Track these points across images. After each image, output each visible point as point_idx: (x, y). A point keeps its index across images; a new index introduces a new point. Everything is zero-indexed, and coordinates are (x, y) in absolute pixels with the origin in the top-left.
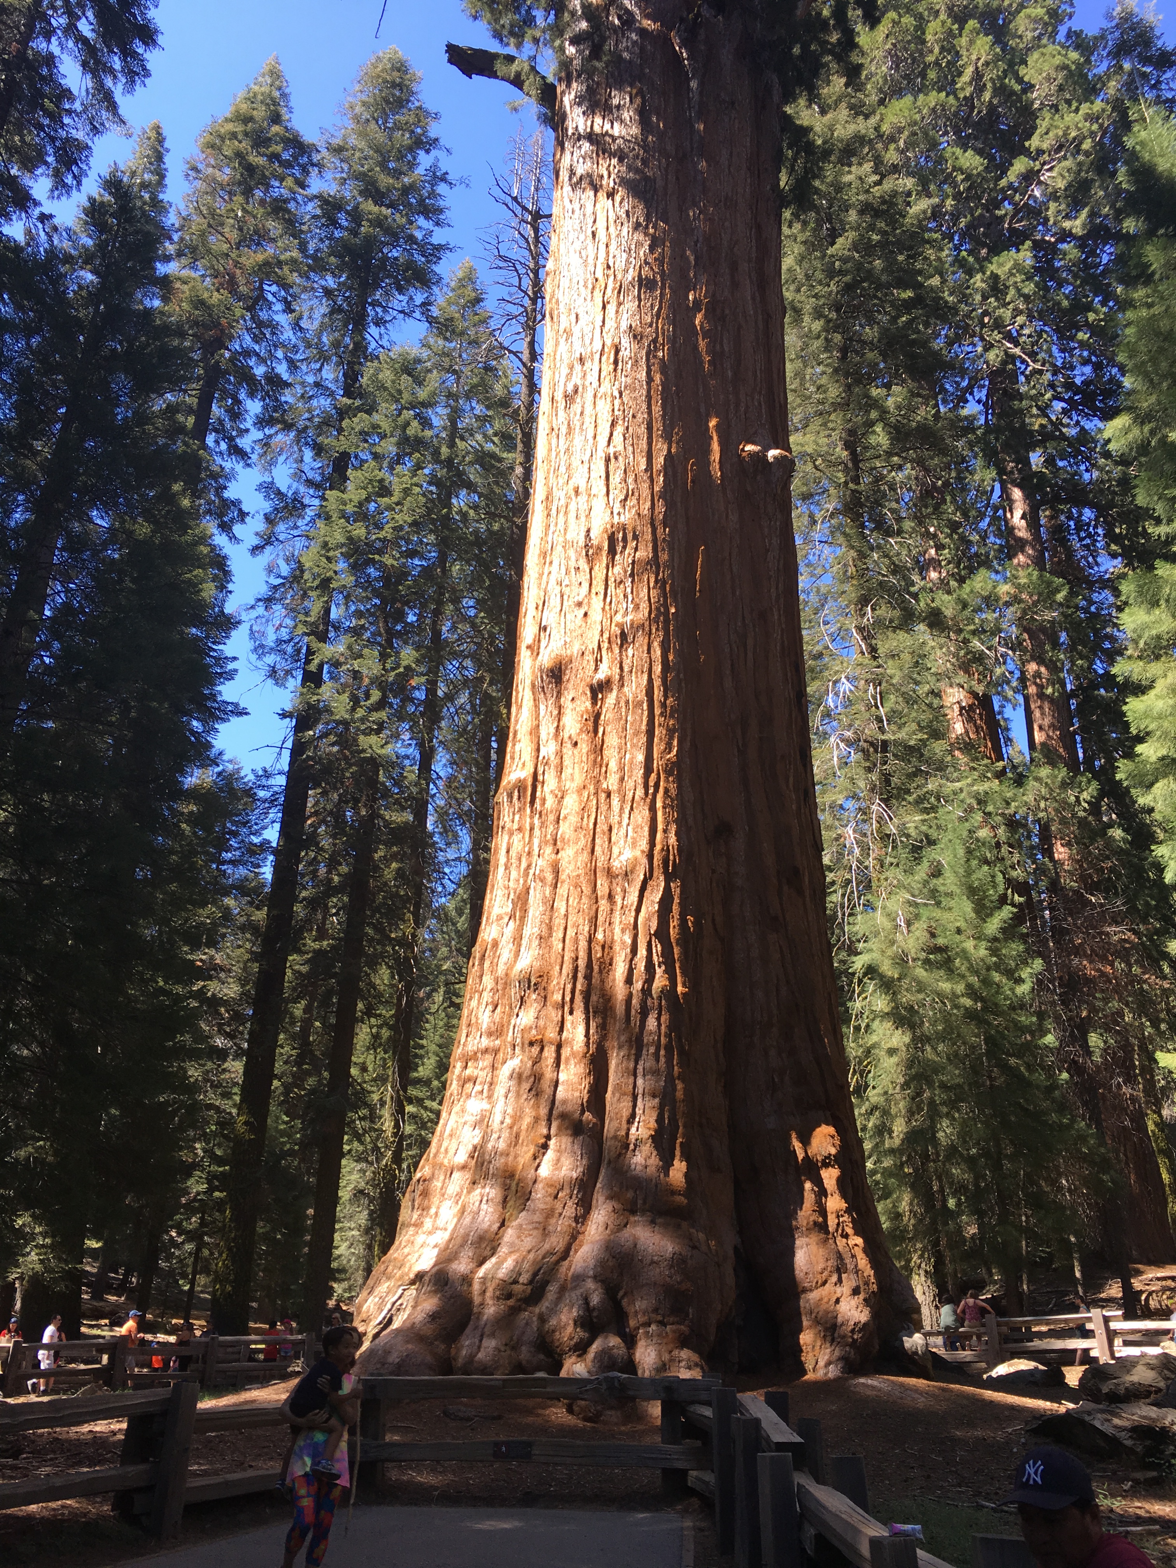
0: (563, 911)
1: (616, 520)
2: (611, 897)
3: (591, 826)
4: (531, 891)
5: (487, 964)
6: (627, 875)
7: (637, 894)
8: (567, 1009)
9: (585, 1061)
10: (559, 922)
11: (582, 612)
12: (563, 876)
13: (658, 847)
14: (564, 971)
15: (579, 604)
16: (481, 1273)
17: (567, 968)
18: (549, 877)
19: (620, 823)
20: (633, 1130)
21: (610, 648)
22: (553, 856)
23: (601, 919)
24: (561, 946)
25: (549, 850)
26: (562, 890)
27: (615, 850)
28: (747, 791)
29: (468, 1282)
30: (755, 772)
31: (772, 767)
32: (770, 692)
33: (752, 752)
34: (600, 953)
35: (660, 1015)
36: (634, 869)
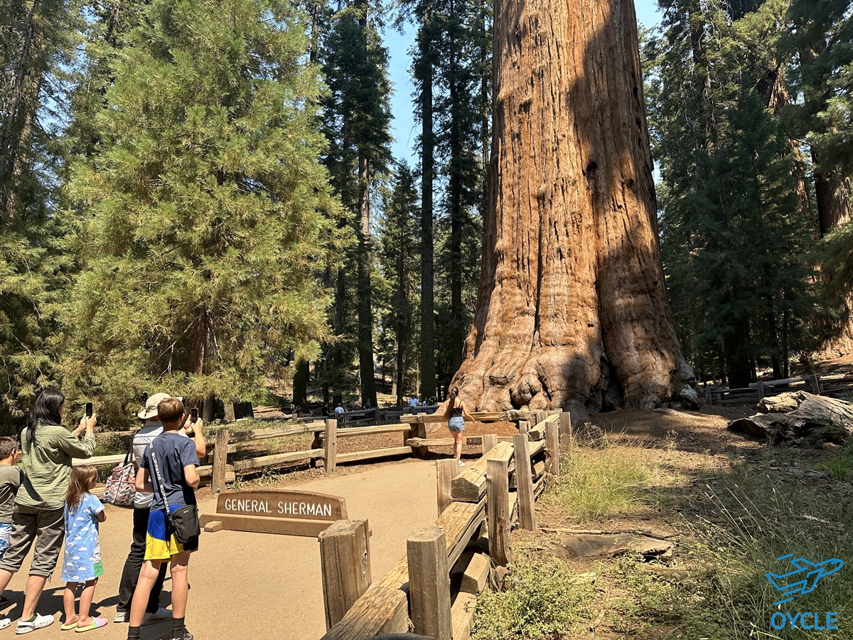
6: (543, 196)
7: (548, 204)
8: (519, 262)
11: (516, 66)
12: (514, 201)
16: (487, 374)
18: (509, 202)
21: (532, 82)
22: (510, 193)
24: (515, 234)
28: (605, 144)
29: (482, 378)
30: (609, 134)
31: (619, 130)
32: (616, 90)
33: (607, 124)
34: (532, 234)
35: (561, 259)
36: (546, 193)
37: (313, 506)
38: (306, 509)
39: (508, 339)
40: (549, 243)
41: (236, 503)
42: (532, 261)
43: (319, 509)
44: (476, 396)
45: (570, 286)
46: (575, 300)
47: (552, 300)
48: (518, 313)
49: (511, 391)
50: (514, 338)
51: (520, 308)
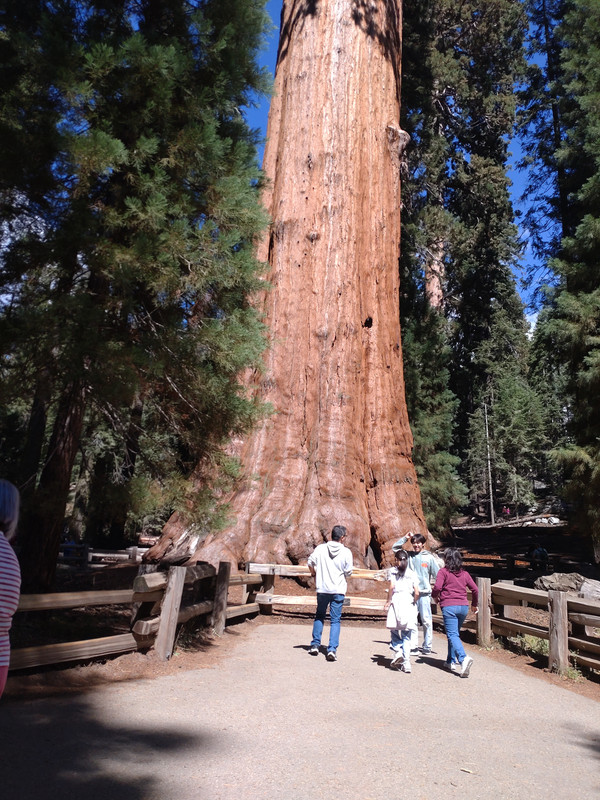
0: (290, 350)
1: (326, 151)
6: (325, 337)
7: (330, 346)
10: (288, 356)
11: (304, 196)
15: (303, 192)
16: (255, 519)
18: (282, 331)
21: (321, 218)
22: (285, 322)
24: (290, 367)
25: (282, 318)
27: (319, 323)
28: (379, 302)
29: (248, 523)
30: (383, 294)
31: (391, 293)
32: (392, 255)
33: (383, 284)
34: (310, 373)
35: (341, 406)
36: (329, 334)
39: (278, 481)
40: (331, 387)
42: (309, 402)
44: (241, 543)
45: (349, 437)
46: (353, 451)
47: (332, 447)
48: (289, 454)
49: (287, 542)
50: (286, 481)
51: (292, 449)
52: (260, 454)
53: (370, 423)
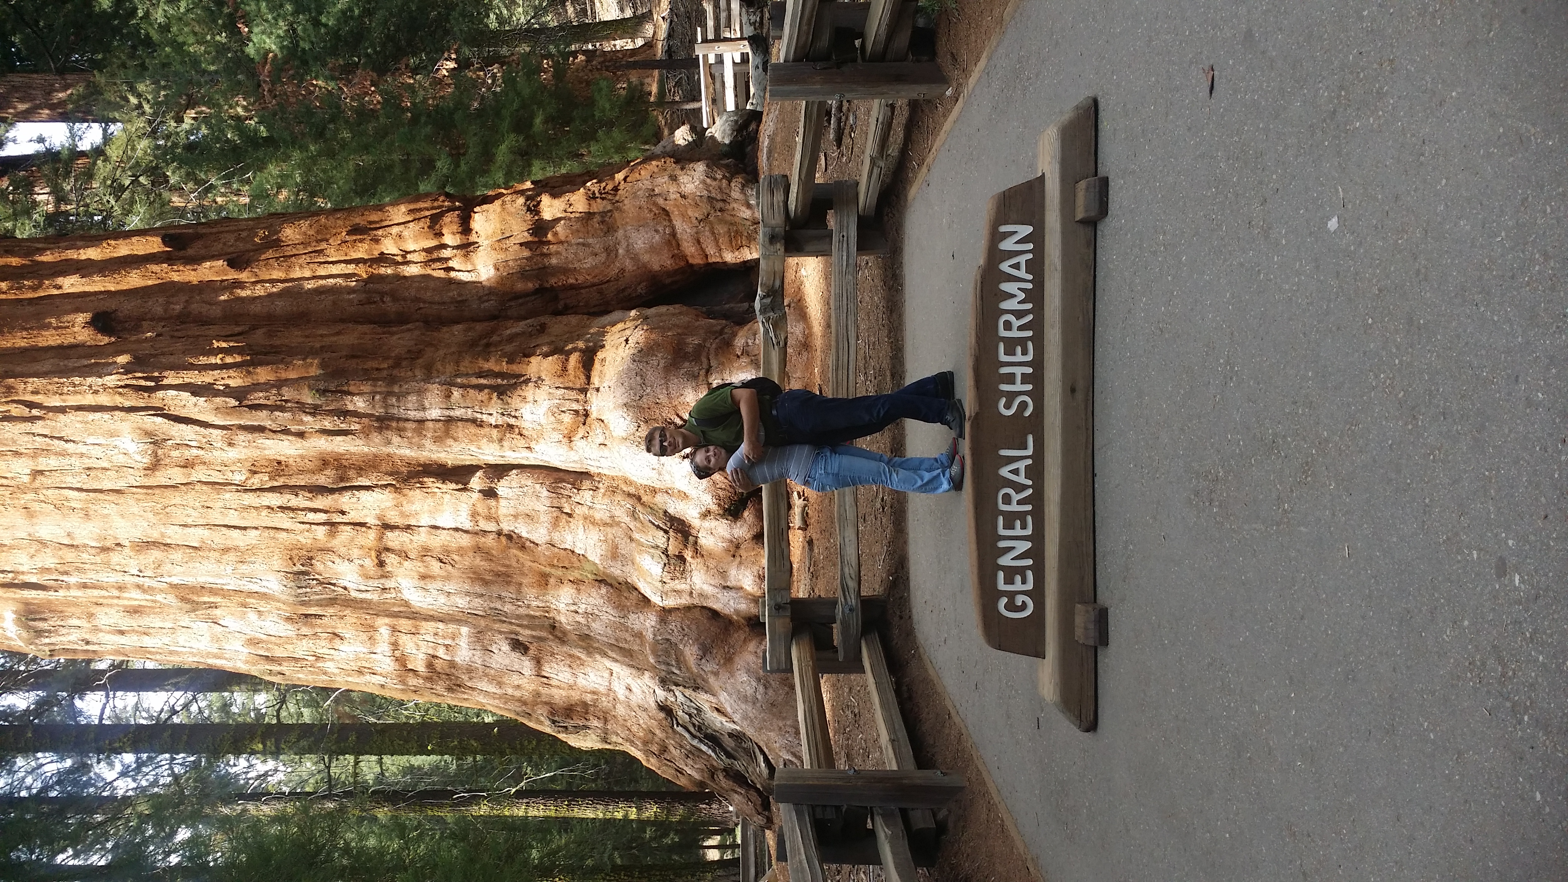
0: (205, 533)
2: (187, 465)
3: (83, 495)
4: (175, 580)
5: (279, 653)
6: (156, 441)
7: (183, 426)
8: (338, 518)
9: (406, 491)
10: (219, 538)
12: (155, 535)
13: (119, 400)
14: (286, 525)
16: (656, 599)
17: (283, 520)
18: (156, 554)
19: (82, 455)
20: (492, 420)
22: (127, 551)
23: (217, 477)
24: (254, 533)
25: (115, 558)
26: (174, 535)
27: (121, 460)
36: (148, 434)
37: (1006, 287)
38: (1019, 314)
41: (1011, 573)
43: (1017, 266)
44: (715, 626)
45: (430, 369)
48: (489, 518)
49: (706, 514)
50: (555, 524)
51: (474, 515)
52: (495, 590)
53: (390, 306)
